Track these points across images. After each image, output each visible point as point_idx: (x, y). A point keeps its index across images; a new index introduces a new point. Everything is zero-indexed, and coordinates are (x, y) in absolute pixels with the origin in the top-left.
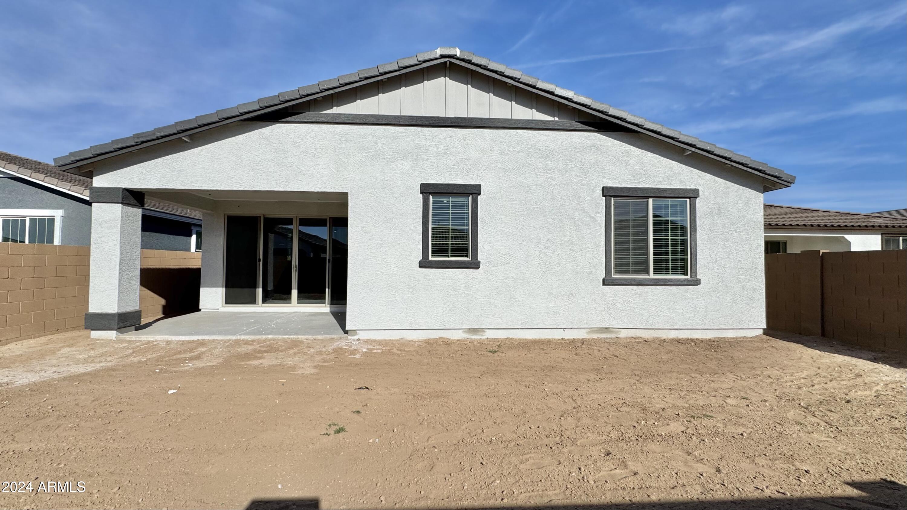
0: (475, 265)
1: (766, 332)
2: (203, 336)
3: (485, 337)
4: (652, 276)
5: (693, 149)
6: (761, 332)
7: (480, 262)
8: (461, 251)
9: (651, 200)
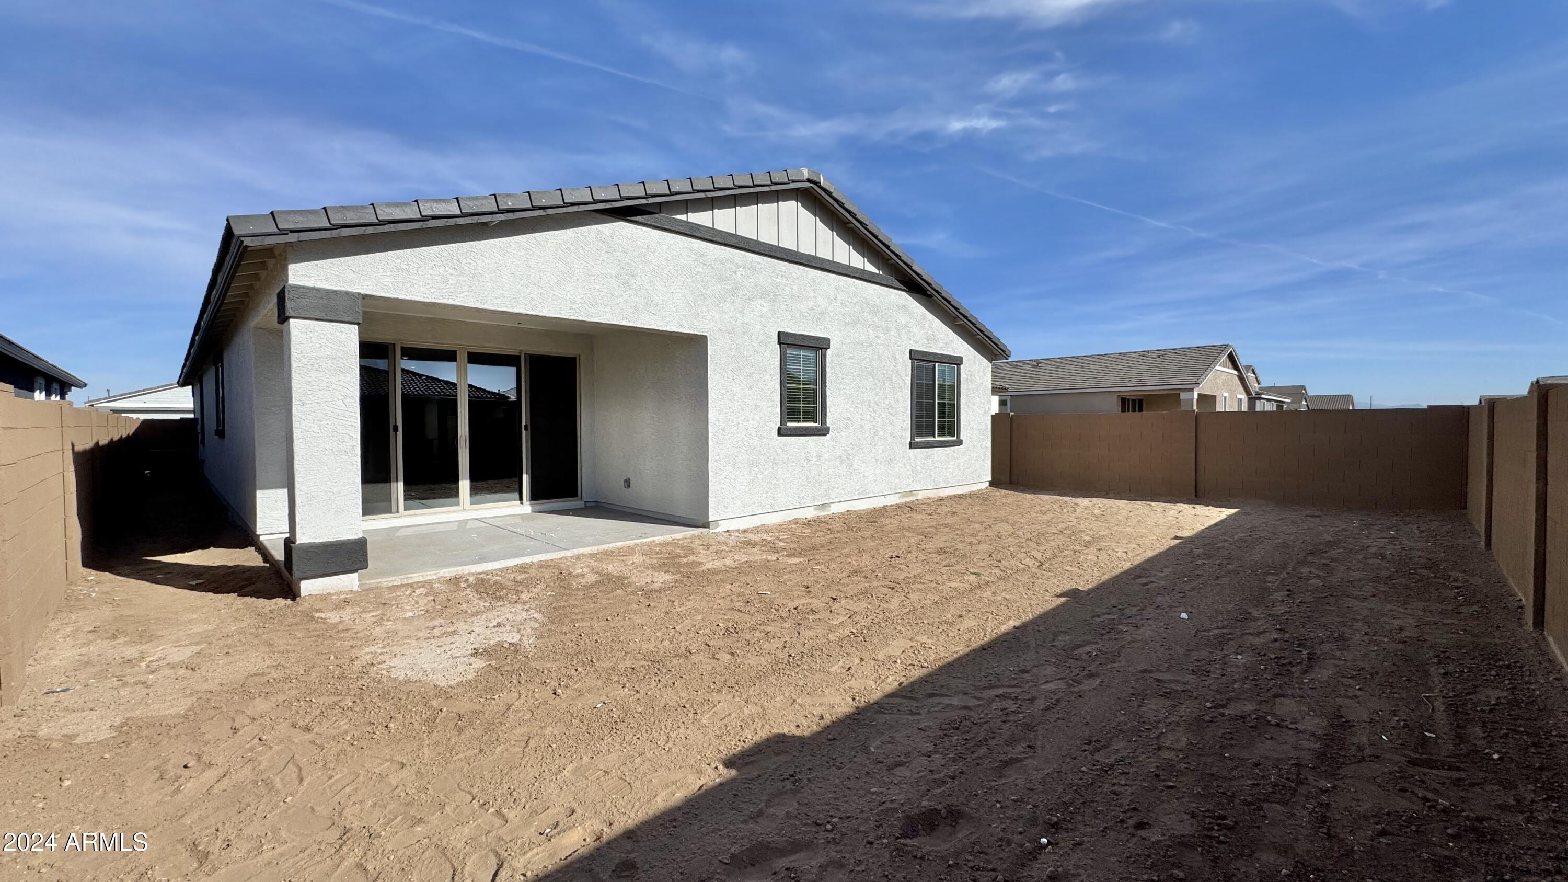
0: (823, 431)
1: (992, 484)
2: (522, 558)
3: (830, 513)
4: (937, 438)
5: (965, 321)
6: (987, 484)
7: (829, 428)
8: (810, 416)
9: (937, 364)
